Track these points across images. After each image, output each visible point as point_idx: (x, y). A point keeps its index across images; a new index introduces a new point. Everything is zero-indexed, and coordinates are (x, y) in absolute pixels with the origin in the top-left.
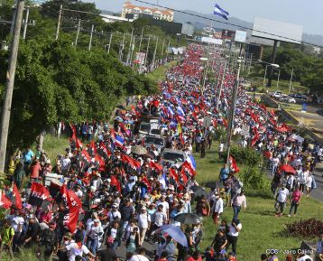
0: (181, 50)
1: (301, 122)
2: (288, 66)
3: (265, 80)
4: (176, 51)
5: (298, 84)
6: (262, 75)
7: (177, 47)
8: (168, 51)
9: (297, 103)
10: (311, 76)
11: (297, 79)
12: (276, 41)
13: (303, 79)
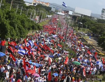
0: (51, 16)
1: (89, 42)
2: (85, 23)
3: (78, 28)
4: (49, 16)
5: (88, 30)
6: (77, 26)
7: (49, 15)
8: (46, 16)
9: (88, 36)
10: (93, 27)
11: (88, 28)
12: (82, 15)
13: (90, 28)
